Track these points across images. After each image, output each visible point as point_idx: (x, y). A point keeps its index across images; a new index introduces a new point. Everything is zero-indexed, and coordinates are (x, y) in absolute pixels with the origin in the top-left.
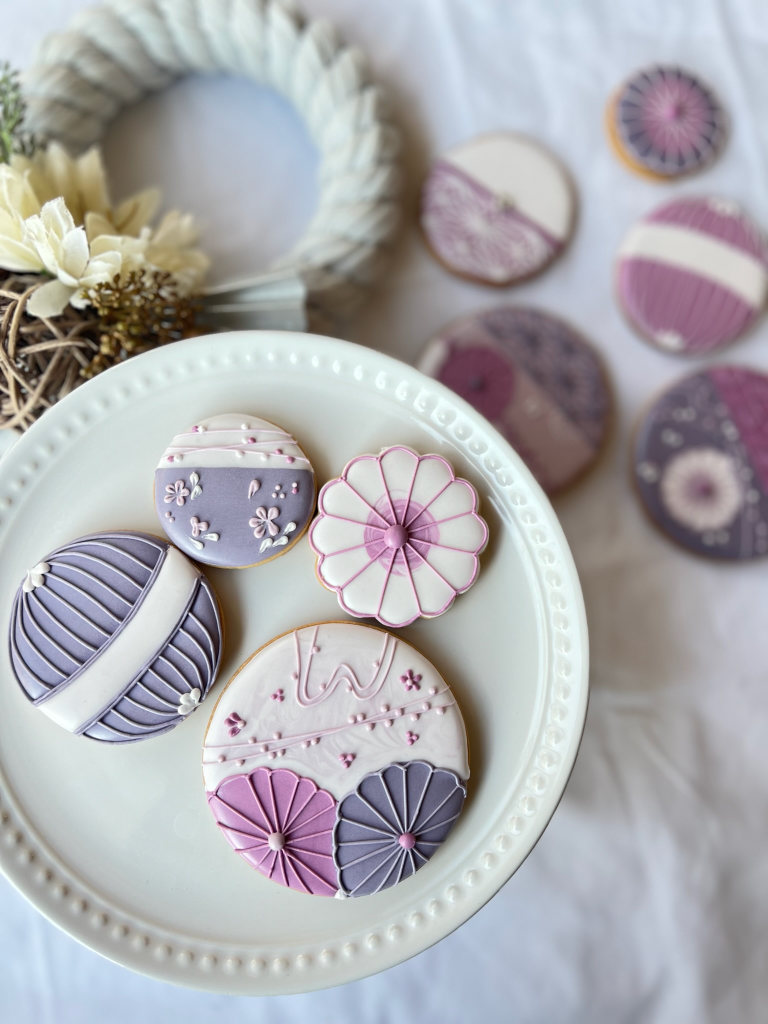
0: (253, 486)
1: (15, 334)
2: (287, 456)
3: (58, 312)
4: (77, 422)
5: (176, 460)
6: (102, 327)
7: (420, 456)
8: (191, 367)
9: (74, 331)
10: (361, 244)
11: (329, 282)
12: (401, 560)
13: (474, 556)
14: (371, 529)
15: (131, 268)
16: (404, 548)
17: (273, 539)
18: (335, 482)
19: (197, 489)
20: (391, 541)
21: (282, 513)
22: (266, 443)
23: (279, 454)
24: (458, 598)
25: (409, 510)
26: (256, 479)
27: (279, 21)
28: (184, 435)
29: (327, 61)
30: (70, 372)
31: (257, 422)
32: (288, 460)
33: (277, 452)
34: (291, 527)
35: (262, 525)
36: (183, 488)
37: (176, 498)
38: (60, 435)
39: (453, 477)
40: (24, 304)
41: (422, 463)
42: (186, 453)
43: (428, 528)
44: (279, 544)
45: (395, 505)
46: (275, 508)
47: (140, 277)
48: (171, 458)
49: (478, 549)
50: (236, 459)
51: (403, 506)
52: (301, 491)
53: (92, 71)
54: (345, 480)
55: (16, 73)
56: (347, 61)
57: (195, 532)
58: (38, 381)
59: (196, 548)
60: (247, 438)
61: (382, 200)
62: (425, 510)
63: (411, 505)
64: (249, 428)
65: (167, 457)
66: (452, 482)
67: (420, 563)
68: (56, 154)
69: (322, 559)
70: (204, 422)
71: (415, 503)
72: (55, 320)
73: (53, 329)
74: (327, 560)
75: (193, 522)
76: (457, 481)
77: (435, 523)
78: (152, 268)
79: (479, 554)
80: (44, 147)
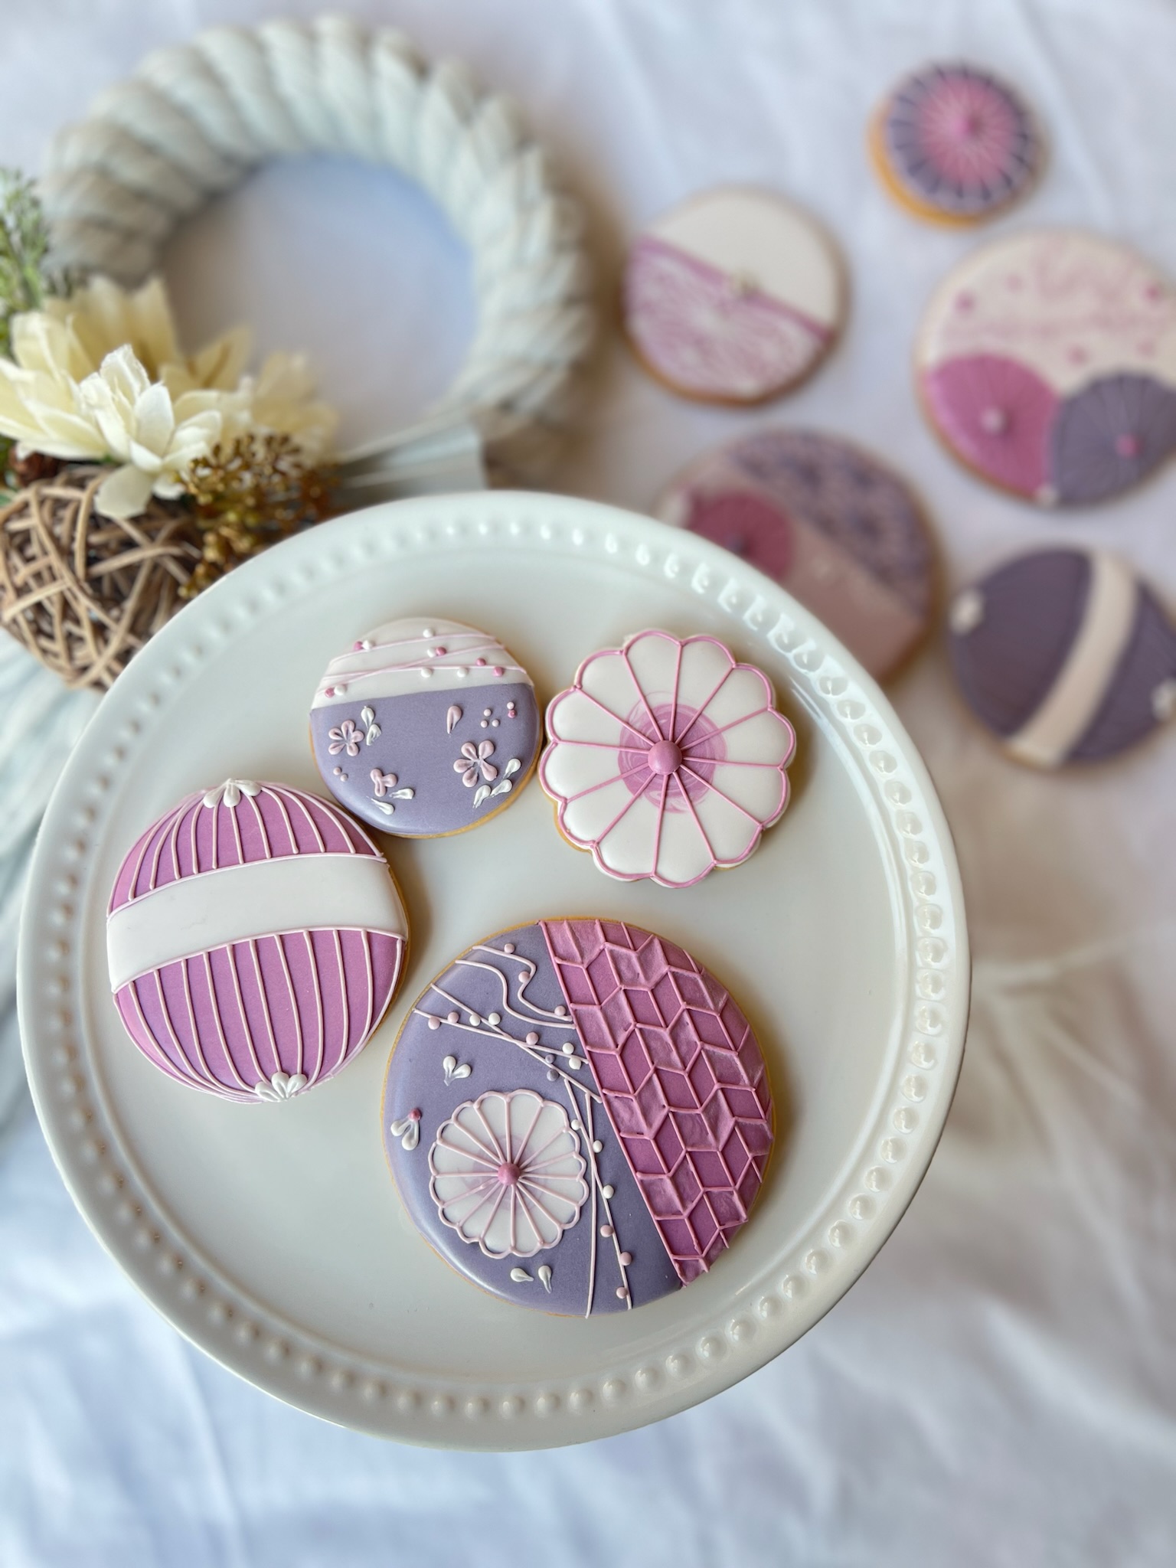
0: (452, 715)
1: (83, 546)
2: (493, 667)
3: (138, 509)
4: (188, 658)
5: (338, 692)
6: (202, 523)
7: (682, 640)
8: (340, 560)
9: (164, 534)
10: (548, 367)
11: (510, 426)
12: (677, 790)
13: (780, 771)
14: (627, 752)
15: (234, 435)
16: (678, 772)
17: (491, 787)
18: (567, 694)
19: (373, 729)
20: (658, 763)
21: (498, 748)
22: (462, 652)
23: (482, 665)
24: (766, 834)
25: (678, 718)
26: (454, 705)
27: (390, 68)
28: (345, 656)
29: (466, 116)
30: (165, 594)
31: (443, 626)
32: (495, 671)
33: (479, 663)
34: (513, 766)
35: (472, 768)
36: (354, 731)
37: (345, 745)
38: (166, 679)
39: (733, 662)
40: (91, 503)
41: (686, 648)
42: (350, 681)
43: (708, 739)
44: (500, 792)
45: (656, 715)
46: (488, 742)
47: (249, 446)
48: (330, 692)
49: (784, 761)
50: (422, 680)
51: (668, 714)
52: (521, 713)
53: (133, 172)
54: (581, 688)
55: (32, 183)
56: (493, 114)
57: (379, 790)
58: (122, 611)
59: (383, 813)
60: (434, 649)
61: (570, 301)
62: (700, 714)
63: (678, 710)
64: (434, 634)
65: (324, 691)
66: (733, 669)
67: (703, 791)
68: (102, 289)
69: (564, 804)
70: (370, 635)
71: (685, 707)
72: (135, 520)
73: (135, 534)
74: (570, 806)
75: (375, 777)
76: (740, 667)
77: (718, 732)
78: (263, 430)
79: (786, 767)
80: (83, 282)
